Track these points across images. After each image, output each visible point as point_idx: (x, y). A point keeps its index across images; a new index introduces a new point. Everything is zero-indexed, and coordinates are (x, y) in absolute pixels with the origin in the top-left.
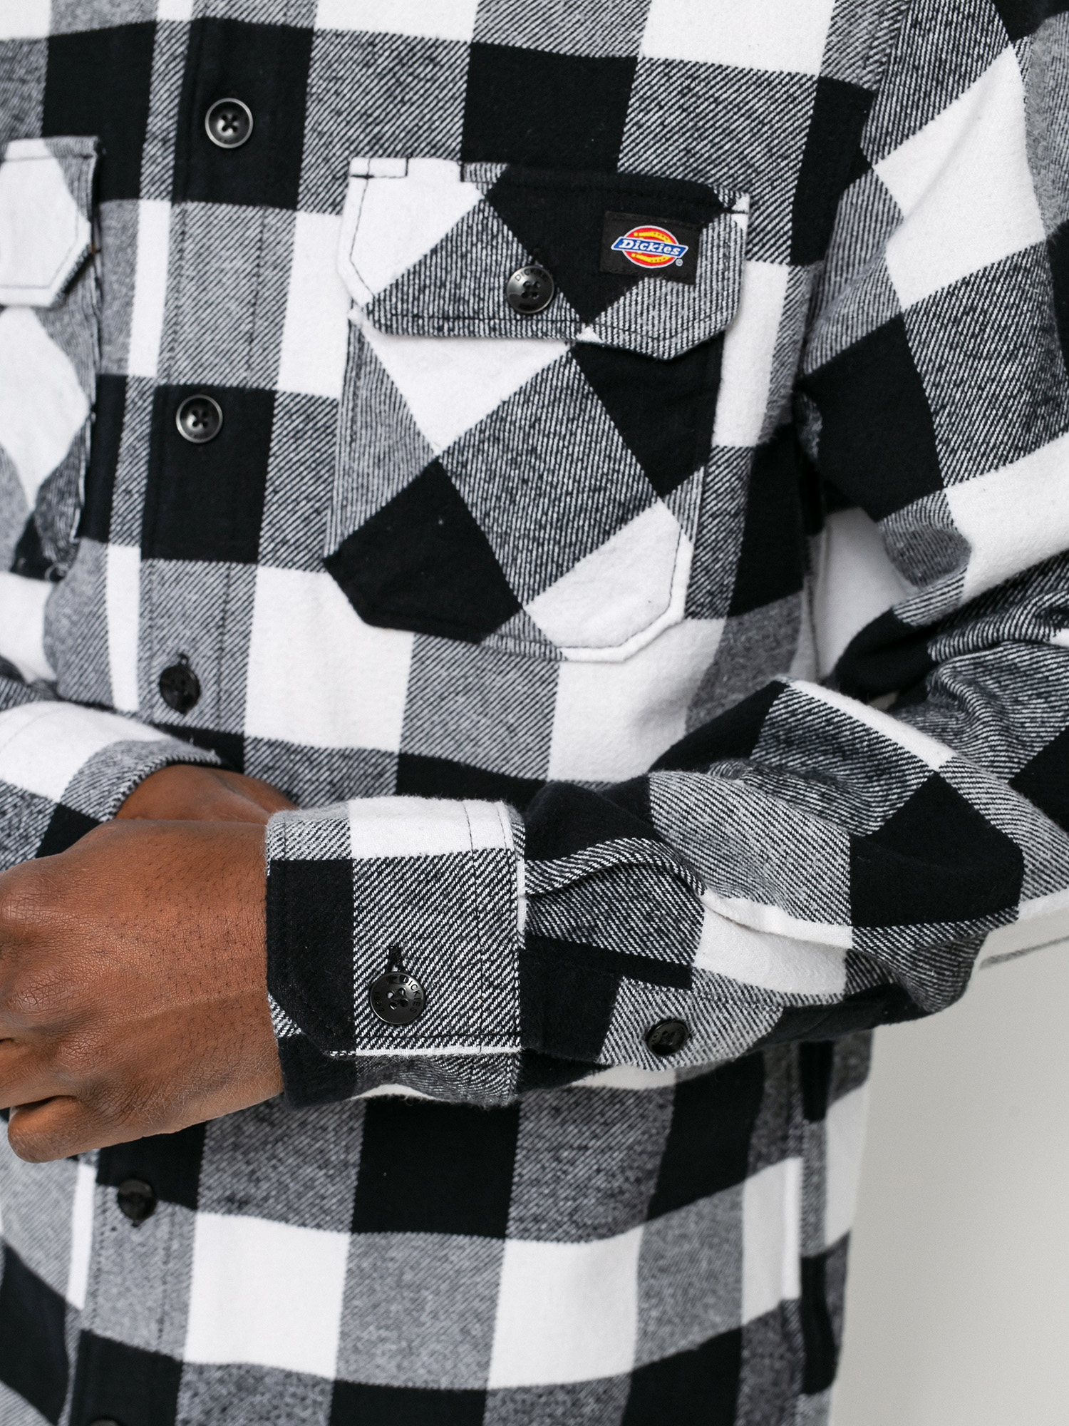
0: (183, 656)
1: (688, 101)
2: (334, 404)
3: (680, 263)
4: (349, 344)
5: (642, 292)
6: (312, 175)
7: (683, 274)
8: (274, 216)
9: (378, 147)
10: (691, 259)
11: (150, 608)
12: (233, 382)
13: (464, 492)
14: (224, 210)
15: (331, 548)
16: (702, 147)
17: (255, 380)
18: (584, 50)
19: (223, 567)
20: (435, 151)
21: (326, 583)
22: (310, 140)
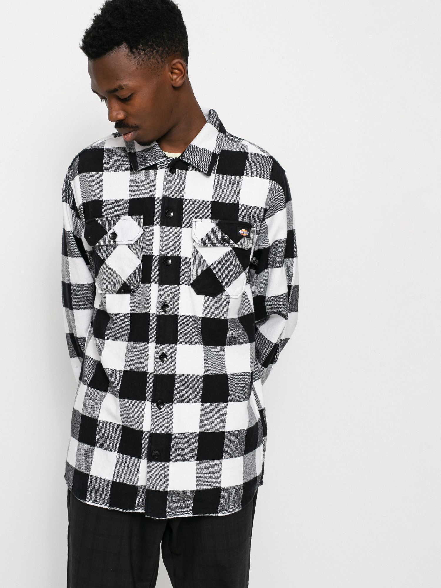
0: (166, 302)
1: (248, 210)
2: (190, 259)
3: (248, 235)
4: (193, 248)
5: (244, 239)
6: (184, 221)
7: (248, 237)
8: (178, 228)
9: (196, 217)
10: (249, 234)
11: (160, 294)
12: (173, 255)
13: (214, 271)
14: (169, 227)
15: (191, 282)
16: (249, 218)
17: (177, 255)
18: (230, 202)
19: (174, 286)
20: (206, 218)
21: (190, 287)
22: (184, 216)
